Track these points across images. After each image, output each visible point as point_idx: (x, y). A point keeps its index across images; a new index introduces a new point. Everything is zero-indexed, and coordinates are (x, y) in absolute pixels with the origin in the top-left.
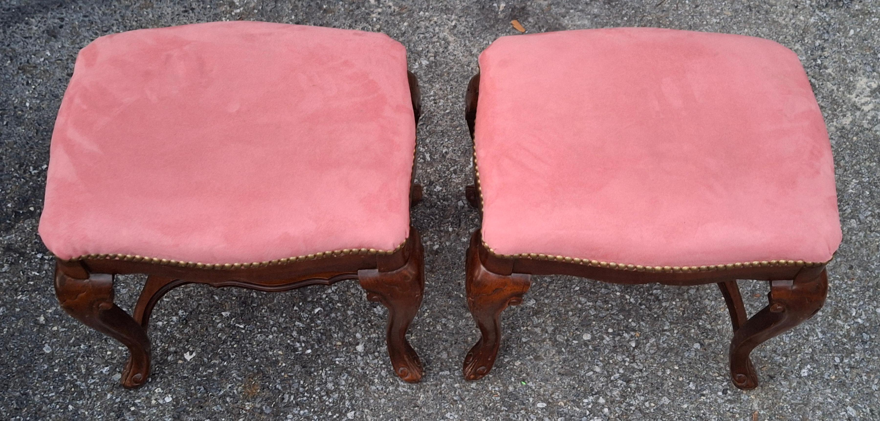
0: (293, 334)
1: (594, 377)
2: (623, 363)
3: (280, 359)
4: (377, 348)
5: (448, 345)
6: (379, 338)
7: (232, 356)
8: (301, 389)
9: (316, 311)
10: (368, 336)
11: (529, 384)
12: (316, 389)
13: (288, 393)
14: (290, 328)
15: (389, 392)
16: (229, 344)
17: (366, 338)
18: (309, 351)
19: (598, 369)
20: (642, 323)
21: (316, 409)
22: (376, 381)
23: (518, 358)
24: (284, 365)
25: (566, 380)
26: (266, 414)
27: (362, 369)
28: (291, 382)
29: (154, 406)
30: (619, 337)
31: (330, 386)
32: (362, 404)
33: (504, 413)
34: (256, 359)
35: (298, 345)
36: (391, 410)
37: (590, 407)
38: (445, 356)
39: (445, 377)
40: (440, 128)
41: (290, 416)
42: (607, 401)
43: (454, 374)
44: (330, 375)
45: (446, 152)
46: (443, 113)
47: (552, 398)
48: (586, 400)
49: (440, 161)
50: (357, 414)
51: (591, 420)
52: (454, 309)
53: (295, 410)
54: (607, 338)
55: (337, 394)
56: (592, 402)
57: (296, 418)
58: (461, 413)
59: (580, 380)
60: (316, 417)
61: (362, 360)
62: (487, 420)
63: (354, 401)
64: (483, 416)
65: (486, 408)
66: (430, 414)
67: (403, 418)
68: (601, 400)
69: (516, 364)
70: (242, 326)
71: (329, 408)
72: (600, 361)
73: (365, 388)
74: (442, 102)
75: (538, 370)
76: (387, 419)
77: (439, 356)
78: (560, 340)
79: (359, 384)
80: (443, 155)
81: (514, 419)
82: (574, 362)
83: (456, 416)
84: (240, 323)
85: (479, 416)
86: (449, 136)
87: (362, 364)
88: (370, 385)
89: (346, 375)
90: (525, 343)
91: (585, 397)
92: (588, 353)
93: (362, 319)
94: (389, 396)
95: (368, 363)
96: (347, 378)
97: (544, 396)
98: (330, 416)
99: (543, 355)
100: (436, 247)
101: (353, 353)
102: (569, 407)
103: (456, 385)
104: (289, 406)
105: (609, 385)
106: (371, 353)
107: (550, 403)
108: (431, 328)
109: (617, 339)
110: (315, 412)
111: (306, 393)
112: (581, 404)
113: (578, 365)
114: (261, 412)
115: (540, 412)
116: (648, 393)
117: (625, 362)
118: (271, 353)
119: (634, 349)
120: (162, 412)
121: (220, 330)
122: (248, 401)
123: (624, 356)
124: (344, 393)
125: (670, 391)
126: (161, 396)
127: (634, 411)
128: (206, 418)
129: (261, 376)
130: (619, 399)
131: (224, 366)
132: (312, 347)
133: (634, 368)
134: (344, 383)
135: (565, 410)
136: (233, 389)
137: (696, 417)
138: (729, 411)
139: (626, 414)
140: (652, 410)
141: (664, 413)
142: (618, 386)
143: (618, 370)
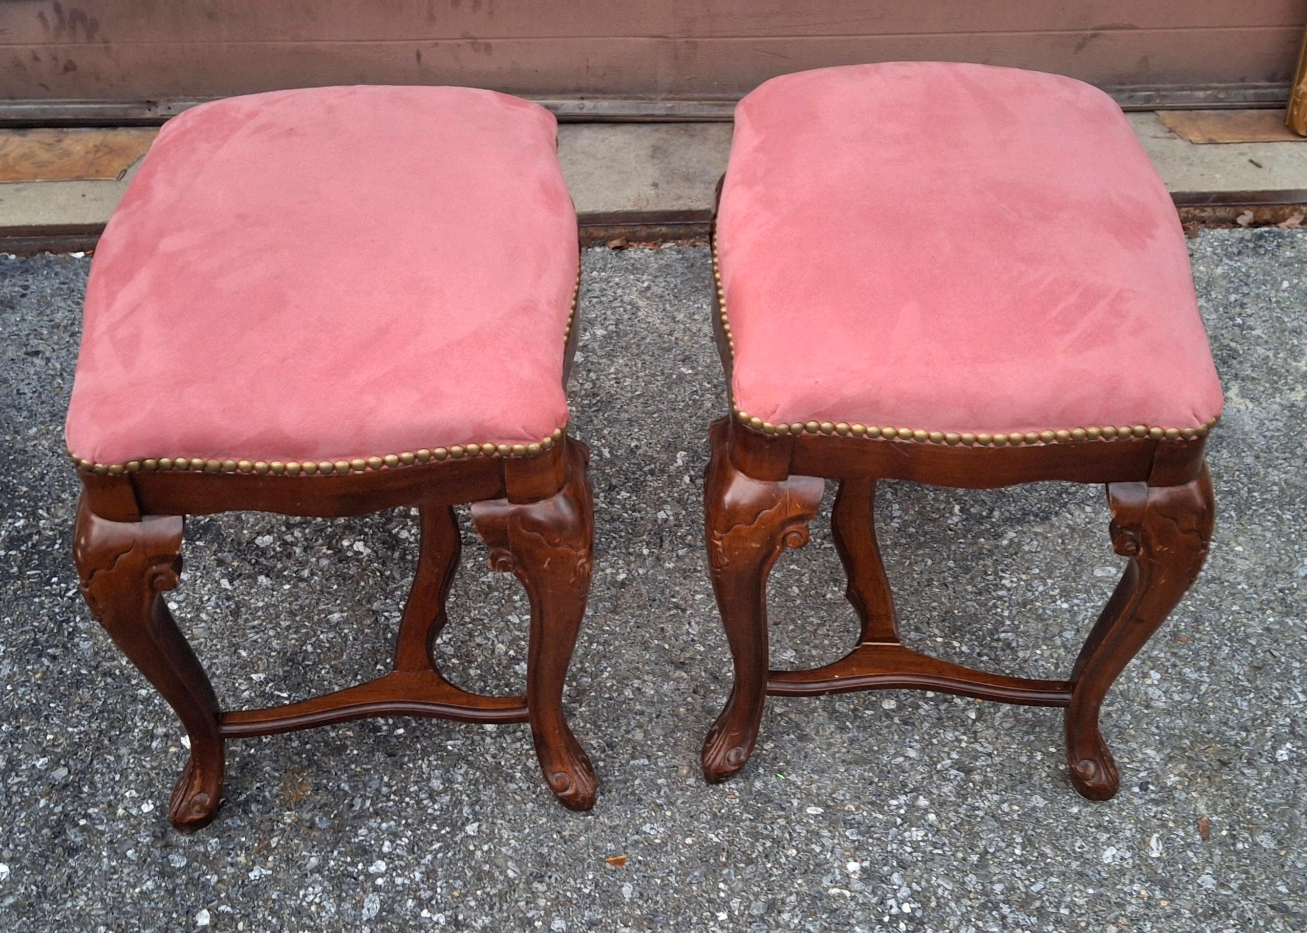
1: (907, 765)
2: (956, 744)
3: (348, 743)
4: (519, 726)
5: (643, 719)
7: (264, 740)
8: (385, 790)
11: (790, 778)
12: (412, 790)
13: (361, 796)
15: (541, 793)
18: (401, 731)
19: (912, 753)
21: (410, 822)
22: (518, 775)
23: (768, 738)
24: (355, 752)
25: (857, 771)
26: (319, 830)
27: (494, 758)
28: (367, 778)
29: (121, 820)
30: (946, 705)
31: (436, 784)
32: (493, 812)
33: (748, 823)
34: (307, 743)
35: (381, 721)
36: (544, 820)
37: (902, 811)
38: (639, 735)
39: (640, 769)
40: (627, 416)
41: (363, 831)
42: (932, 803)
43: (656, 764)
44: (436, 767)
45: (636, 446)
46: (630, 395)
47: (833, 799)
48: (894, 802)
49: (627, 458)
50: (484, 826)
51: (907, 834)
52: (653, 666)
53: (373, 823)
54: (926, 707)
55: (448, 798)
56: (906, 804)
57: (374, 834)
58: (670, 825)
59: (881, 771)
60: (410, 833)
61: (494, 743)
62: (717, 836)
63: (477, 808)
64: (710, 829)
65: (715, 816)
66: (616, 827)
67: (566, 833)
68: (923, 802)
69: (766, 747)
70: (285, 695)
71: (434, 819)
72: (916, 741)
73: (498, 786)
74: (628, 381)
75: (806, 757)
76: (537, 835)
77: (630, 736)
78: (841, 709)
79: (487, 781)
80: (632, 450)
81: (765, 832)
82: (870, 743)
83: (661, 830)
84: (281, 691)
85: (704, 828)
86: (640, 425)
87: (493, 750)
88: (506, 781)
89: (465, 767)
90: (780, 715)
91: (893, 796)
92: (893, 729)
93: (495, 682)
94: (541, 798)
95: (503, 749)
96: (467, 773)
97: (818, 795)
98: (435, 831)
99: (813, 734)
100: (622, 577)
101: (478, 734)
102: (865, 814)
103: (659, 781)
104: (362, 816)
105: (935, 778)
106: (509, 733)
107: (829, 807)
108: (615, 695)
109: (943, 707)
110: (407, 825)
111: (392, 797)
112: (886, 808)
113: (876, 748)
114: (312, 826)
115: (812, 822)
116: (1006, 791)
117: (960, 742)
118: (333, 734)
119: (974, 723)
120: (134, 827)
121: (247, 701)
122: (289, 810)
123: (957, 734)
124: (461, 796)
125: (1045, 786)
126: (134, 803)
127: (982, 819)
128: (213, 838)
129: (314, 771)
130: (953, 799)
131: (250, 755)
132: (406, 724)
133: (977, 751)
134: (460, 780)
135: (857, 819)
136: (263, 792)
137: (1097, 828)
138: (1155, 816)
139: (969, 824)
140: (1016, 817)
141: (1037, 821)
142: (950, 780)
143: (949, 755)
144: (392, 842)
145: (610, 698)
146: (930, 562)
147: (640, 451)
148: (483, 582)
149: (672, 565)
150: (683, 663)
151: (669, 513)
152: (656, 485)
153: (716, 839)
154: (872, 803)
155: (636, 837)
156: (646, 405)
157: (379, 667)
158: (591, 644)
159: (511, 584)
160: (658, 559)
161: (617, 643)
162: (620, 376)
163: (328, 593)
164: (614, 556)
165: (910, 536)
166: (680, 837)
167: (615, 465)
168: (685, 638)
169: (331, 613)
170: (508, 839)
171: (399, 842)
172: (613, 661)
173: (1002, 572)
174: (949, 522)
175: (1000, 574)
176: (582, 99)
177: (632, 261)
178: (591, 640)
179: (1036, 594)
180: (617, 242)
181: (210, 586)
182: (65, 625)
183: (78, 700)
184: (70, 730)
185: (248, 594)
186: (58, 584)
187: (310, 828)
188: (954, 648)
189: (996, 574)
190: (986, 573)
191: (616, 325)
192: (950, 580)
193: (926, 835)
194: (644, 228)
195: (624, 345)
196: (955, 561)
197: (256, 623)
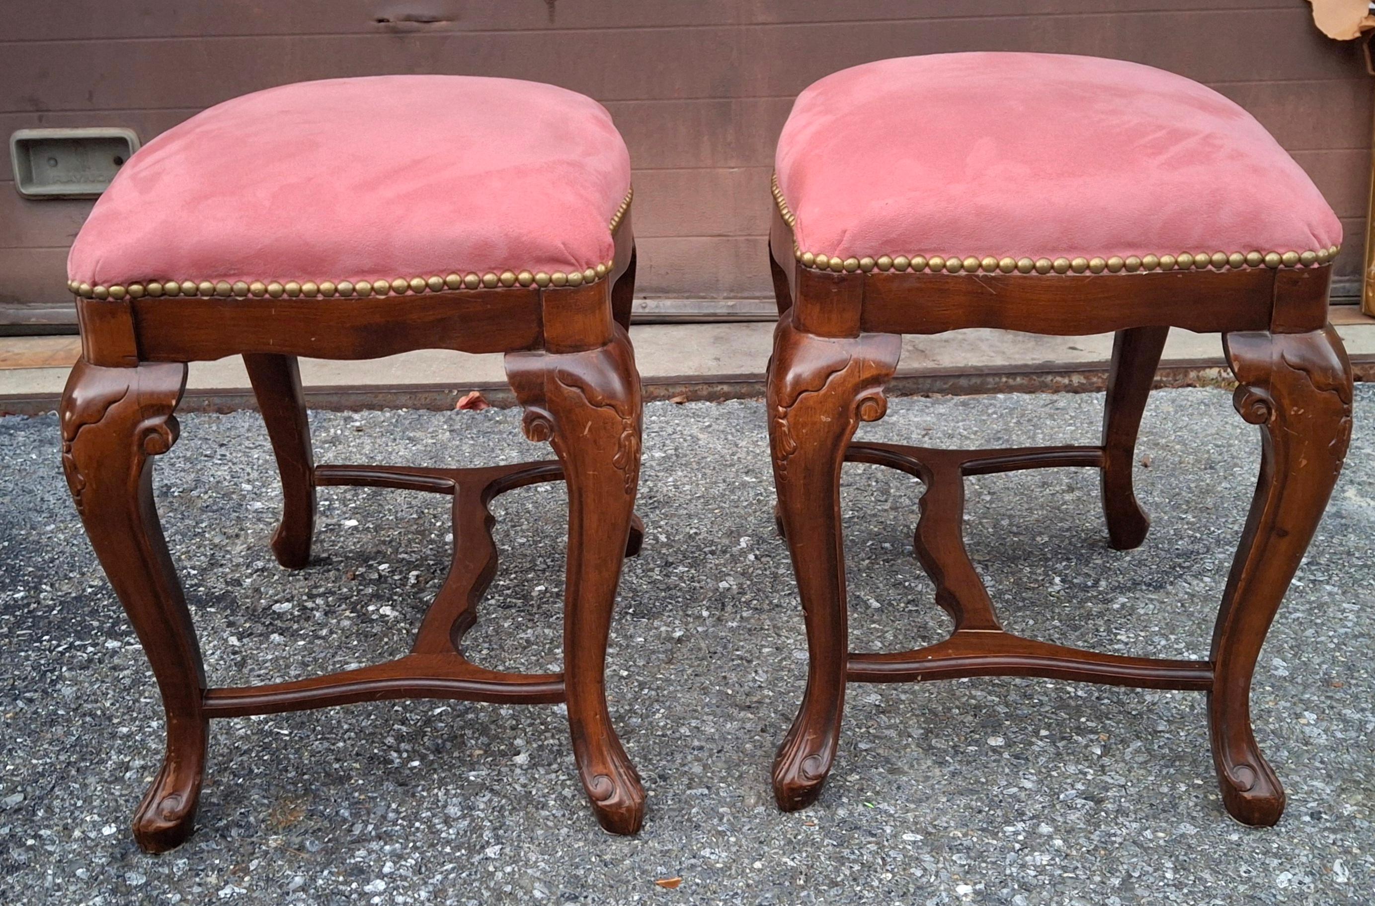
0: (386, 742)
1: (1023, 795)
2: (1080, 776)
3: (353, 773)
4: (556, 759)
5: (703, 755)
6: (561, 745)
7: (256, 771)
8: (391, 815)
9: (438, 711)
10: (540, 743)
11: (881, 806)
12: (424, 815)
13: (363, 821)
14: (381, 734)
15: (578, 819)
16: (253, 755)
17: (535, 745)
18: (416, 763)
19: (1028, 785)
20: (1108, 722)
21: (418, 844)
22: (552, 803)
23: (852, 771)
24: (361, 782)
25: (963, 801)
26: (308, 852)
27: (524, 786)
28: (372, 805)
29: (75, 840)
30: (1064, 743)
31: (453, 811)
32: (519, 836)
33: (830, 848)
34: (305, 774)
35: (395, 755)
36: (581, 844)
37: (1021, 838)
38: (697, 769)
39: (697, 798)
40: (685, 512)
41: (362, 853)
42: (1057, 829)
43: (718, 794)
44: (455, 795)
45: (696, 533)
46: (689, 497)
47: (935, 826)
48: (1011, 829)
49: (686, 542)
50: (507, 850)
51: (1028, 858)
52: (714, 708)
53: (374, 845)
54: (1040, 743)
55: (466, 823)
56: (1024, 830)
57: (374, 856)
58: (734, 849)
59: (993, 800)
60: (417, 855)
61: (525, 774)
62: (793, 859)
63: (501, 832)
64: (784, 853)
65: (790, 842)
66: (668, 851)
67: (607, 857)
68: (1045, 829)
69: (849, 778)
70: (286, 732)
71: (448, 842)
72: (1032, 774)
73: (527, 813)
74: (687, 487)
75: (899, 788)
76: (571, 859)
77: (686, 769)
78: (938, 745)
79: (514, 808)
80: (690, 536)
81: (852, 857)
82: (976, 776)
83: (724, 854)
84: (282, 728)
85: (775, 853)
86: (700, 518)
87: (523, 780)
88: (537, 809)
89: (488, 795)
90: (866, 750)
91: (1008, 823)
92: (1003, 763)
93: (529, 721)
94: (578, 824)
95: (535, 779)
96: (490, 801)
97: (916, 823)
98: (448, 854)
99: (906, 768)
100: (678, 634)
101: (506, 766)
102: (975, 839)
103: (721, 810)
104: (362, 840)
105: (1058, 807)
106: (543, 766)
107: (930, 834)
108: (669, 732)
109: (1060, 744)
110: (415, 848)
111: (400, 821)
112: (1000, 835)
113: (983, 780)
114: (301, 848)
115: (910, 848)
116: (1147, 818)
117: (1085, 774)
118: (337, 766)
119: (1100, 757)
120: (90, 848)
121: (242, 737)
122: (276, 833)
123: (1080, 767)
124: (483, 820)
125: (1195, 814)
126: (94, 826)
127: (1121, 844)
128: (181, 858)
129: (311, 799)
130: (1082, 826)
131: (237, 784)
132: (423, 758)
133: (1106, 782)
134: (482, 806)
135: (965, 843)
136: (247, 817)
137: (1264, 854)
138: (1334, 843)
139: (1105, 849)
140: (1162, 842)
141: (1189, 846)
142: (1076, 808)
143: (1073, 786)
144: (395, 863)
145: (663, 736)
146: (1031, 622)
147: (701, 537)
148: (521, 638)
149: (735, 624)
150: (749, 707)
151: (732, 583)
152: (717, 562)
153: (792, 863)
154: (983, 830)
155: (693, 861)
156: (706, 503)
157: (396, 708)
158: (642, 689)
159: (552, 639)
160: (719, 619)
161: (671, 688)
162: (679, 483)
163: (346, 648)
164: (670, 616)
165: (1007, 601)
166: (746, 861)
167: (672, 547)
168: (751, 684)
169: (347, 663)
170: (536, 862)
171: (403, 863)
172: (668, 704)
173: (1116, 628)
174: (1050, 590)
175: (1114, 631)
176: (645, 298)
177: (693, 411)
178: (642, 686)
179: (1159, 647)
180: (678, 399)
181: (216, 642)
182: (49, 674)
183: (49, 736)
184: (34, 761)
185: (258, 648)
186: (49, 641)
187: (298, 850)
188: (1069, 693)
189: (1109, 631)
190: (1097, 630)
191: (676, 450)
192: (1057, 636)
193: (1053, 859)
194: (705, 387)
195: (684, 462)
196: (1060, 621)
197: (262, 672)
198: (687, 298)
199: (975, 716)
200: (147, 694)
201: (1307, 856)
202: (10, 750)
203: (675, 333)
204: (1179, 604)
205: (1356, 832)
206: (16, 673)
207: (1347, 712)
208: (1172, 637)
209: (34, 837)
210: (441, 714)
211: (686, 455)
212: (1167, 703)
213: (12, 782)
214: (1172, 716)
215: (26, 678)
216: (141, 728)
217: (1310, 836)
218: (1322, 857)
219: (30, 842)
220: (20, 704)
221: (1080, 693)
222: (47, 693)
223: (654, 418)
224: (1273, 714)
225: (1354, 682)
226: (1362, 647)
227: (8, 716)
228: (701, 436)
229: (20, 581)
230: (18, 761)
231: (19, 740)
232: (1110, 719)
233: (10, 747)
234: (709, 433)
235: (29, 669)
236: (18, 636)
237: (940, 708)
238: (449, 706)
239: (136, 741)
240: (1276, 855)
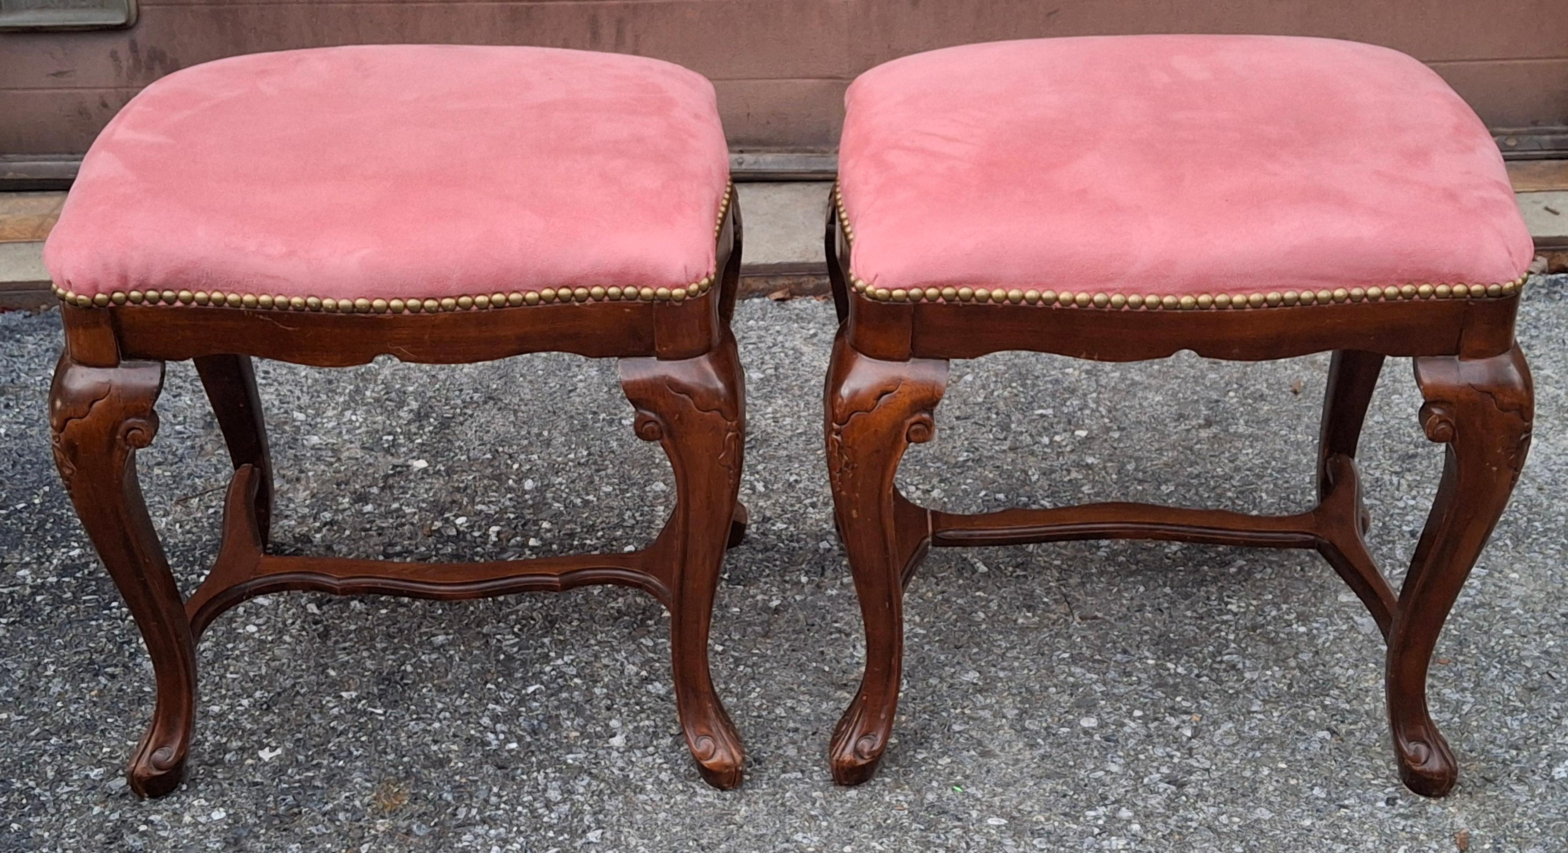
0: (482, 722)
1: (1108, 779)
2: (1167, 759)
3: (452, 756)
4: (651, 741)
5: (796, 737)
6: (656, 726)
7: (355, 753)
8: (494, 800)
9: (531, 689)
10: (635, 724)
11: (969, 790)
12: (525, 799)
13: (466, 805)
14: (476, 714)
15: (675, 803)
16: (350, 735)
17: (631, 727)
18: (514, 745)
19: (1114, 768)
20: (1202, 702)
21: (522, 828)
22: (649, 787)
23: (944, 754)
24: (460, 765)
25: (1048, 785)
26: (417, 836)
27: (622, 769)
28: (473, 788)
29: (188, 826)
30: (1156, 723)
31: (554, 795)
32: (619, 820)
33: (917, 832)
34: (404, 756)
35: (491, 736)
36: (679, 828)
37: (1101, 822)
38: (792, 752)
39: (791, 782)
40: (785, 453)
41: (468, 837)
42: (1136, 814)
43: (811, 778)
44: (554, 779)
45: (796, 481)
46: (789, 433)
47: (1019, 811)
48: (1093, 813)
49: (785, 492)
50: (608, 835)
51: (1105, 843)
52: (811, 687)
53: (479, 830)
54: (1132, 724)
55: (567, 807)
56: (1105, 815)
57: (480, 840)
58: (825, 834)
59: (1078, 785)
60: (522, 839)
61: (622, 758)
62: (881, 844)
63: (601, 817)
64: (873, 838)
65: (879, 826)
66: (762, 836)
67: (704, 842)
68: (1125, 813)
69: (940, 762)
70: (380, 711)
71: (551, 827)
72: (1120, 757)
73: (626, 797)
74: (788, 420)
75: (988, 771)
76: (670, 843)
77: (781, 752)
78: (1032, 727)
79: (613, 792)
80: (790, 485)
81: (938, 841)
82: (1065, 758)
83: (816, 839)
84: (375, 707)
85: (865, 838)
86: (801, 461)
87: (620, 763)
88: (635, 793)
89: (587, 779)
90: (959, 732)
91: (1090, 807)
92: (1093, 745)
93: (624, 701)
94: (675, 809)
95: (632, 762)
96: (589, 784)
97: (1002, 807)
98: (551, 838)
99: (997, 752)
100: (775, 603)
101: (603, 748)
102: (1056, 824)
103: (814, 794)
104: (467, 824)
105: (1140, 791)
106: (639, 748)
107: (1014, 818)
108: (764, 713)
109: (1152, 726)
110: (519, 832)
111: (503, 806)
112: (1081, 819)
113: (1071, 763)
114: (409, 832)
115: (993, 832)
116: (1225, 803)
117: (1172, 757)
118: (435, 748)
119: (1190, 739)
120: (203, 833)
121: (336, 717)
122: (383, 817)
123: (1168, 749)
124: (583, 805)
125: (1272, 799)
126: (203, 811)
127: (1195, 829)
128: (294, 843)
129: (412, 781)
130: (1161, 810)
131: (338, 767)
132: (520, 739)
133: (1192, 766)
134: (581, 790)
135: (1047, 828)
136: (353, 800)
137: (1333, 839)
138: (1403, 830)
139: (1180, 833)
140: (1235, 828)
141: (1262, 832)
142: (1158, 793)
143: (1158, 769)
144: (501, 847)
145: (759, 717)
146: (1142, 589)
147: (801, 485)
148: (612, 608)
149: (834, 592)
150: (845, 685)
151: (833, 543)
152: (818, 517)
153: (879, 847)
154: (1065, 814)
155: (786, 845)
156: (808, 442)
157: (489, 686)
158: (738, 666)
159: (644, 609)
160: (818, 586)
161: (768, 665)
162: (778, 415)
163: (431, 617)
164: (766, 583)
165: (1120, 564)
166: (837, 845)
167: (770, 498)
168: (848, 660)
169: (434, 635)
170: (636, 846)
171: (509, 847)
172: (764, 682)
173: (1228, 597)
174: (1167, 550)
175: (1226, 599)
176: (741, 152)
177: (797, 311)
178: (737, 661)
179: (1269, 618)
180: (779, 295)
181: (294, 610)
182: (126, 647)
183: (140, 715)
184: (130, 743)
185: (339, 618)
186: (118, 608)
187: (407, 834)
188: (1168, 670)
189: (1220, 599)
190: (1208, 599)
191: (776, 369)
192: (1166, 605)
193: (1128, 844)
194: (811, 279)
195: (785, 386)
196: (1172, 588)
197: (347, 644)
198: (793, 152)
199: (1072, 695)
200: (232, 669)
201: (1374, 842)
202: (102, 731)
203: (777, 196)
204: (1299, 568)
205: (1428, 819)
206: (92, 645)
207: (1446, 691)
208: (1284, 607)
209: (146, 822)
210: (534, 692)
211: (787, 377)
212: (1266, 681)
213: (112, 765)
214: (1269, 695)
215: (103, 650)
216: (232, 707)
217: (1381, 823)
218: (1388, 843)
219: (143, 828)
220: (103, 680)
221: (1180, 670)
222: (128, 667)
223: (751, 323)
224: (1371, 693)
225: (1461, 658)
226: (1478, 618)
227: (93, 693)
228: (805, 349)
229: (72, 535)
230: (113, 743)
231: (109, 720)
232: (1205, 698)
233: (102, 727)
234: (814, 344)
235: (104, 640)
236: (85, 602)
237: (1037, 687)
238: (542, 683)
239: (230, 721)
240: (1344, 841)
